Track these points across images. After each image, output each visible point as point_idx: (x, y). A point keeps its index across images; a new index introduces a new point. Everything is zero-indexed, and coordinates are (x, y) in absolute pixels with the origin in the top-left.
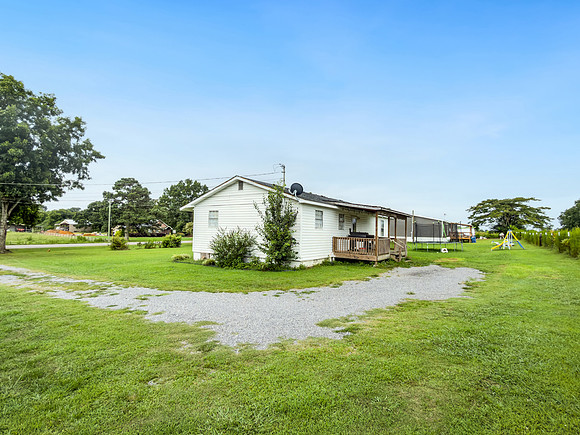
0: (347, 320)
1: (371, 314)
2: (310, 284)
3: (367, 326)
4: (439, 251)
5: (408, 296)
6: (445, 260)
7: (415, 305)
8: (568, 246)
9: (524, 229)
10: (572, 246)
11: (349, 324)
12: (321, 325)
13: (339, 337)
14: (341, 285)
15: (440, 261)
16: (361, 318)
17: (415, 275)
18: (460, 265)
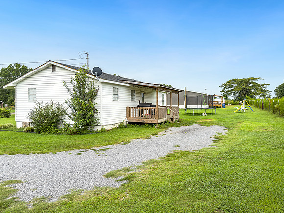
0: (128, 170)
1: (146, 164)
2: (107, 143)
3: (141, 174)
4: (201, 114)
5: (175, 148)
6: (204, 121)
7: (178, 155)
8: (278, 109)
9: (254, 98)
10: (281, 109)
11: (128, 174)
12: (107, 176)
13: (118, 185)
14: (129, 142)
15: (201, 121)
16: (138, 168)
17: (182, 132)
18: (213, 124)
